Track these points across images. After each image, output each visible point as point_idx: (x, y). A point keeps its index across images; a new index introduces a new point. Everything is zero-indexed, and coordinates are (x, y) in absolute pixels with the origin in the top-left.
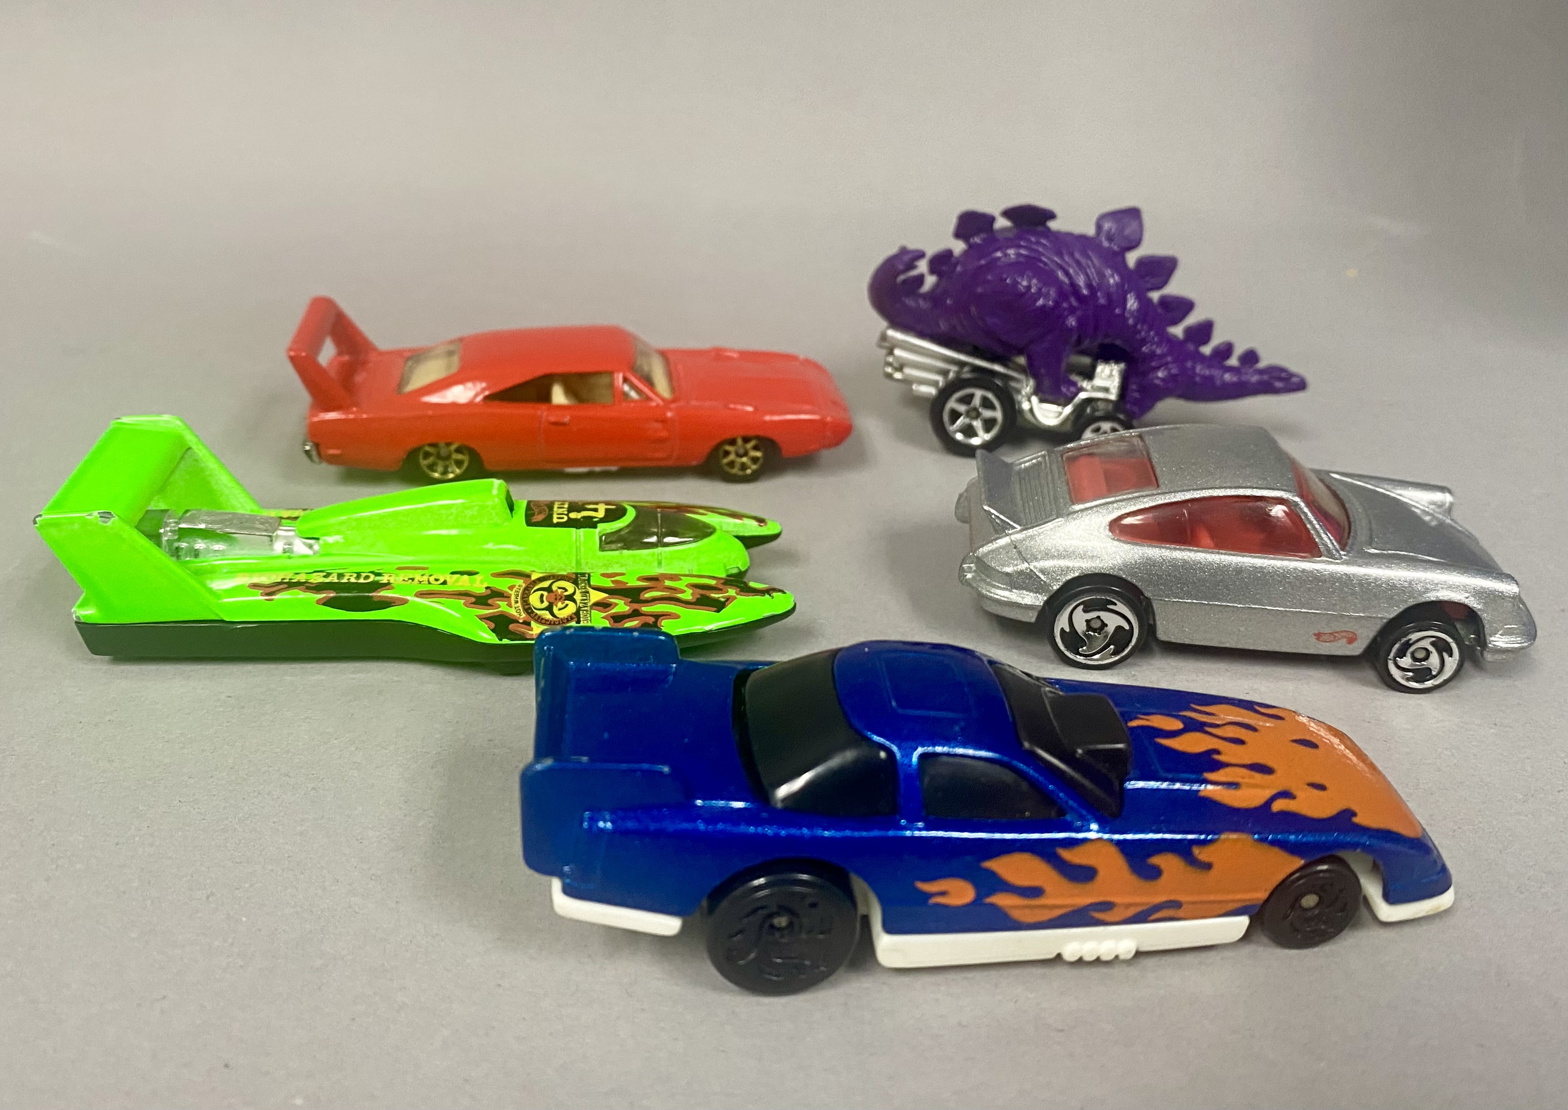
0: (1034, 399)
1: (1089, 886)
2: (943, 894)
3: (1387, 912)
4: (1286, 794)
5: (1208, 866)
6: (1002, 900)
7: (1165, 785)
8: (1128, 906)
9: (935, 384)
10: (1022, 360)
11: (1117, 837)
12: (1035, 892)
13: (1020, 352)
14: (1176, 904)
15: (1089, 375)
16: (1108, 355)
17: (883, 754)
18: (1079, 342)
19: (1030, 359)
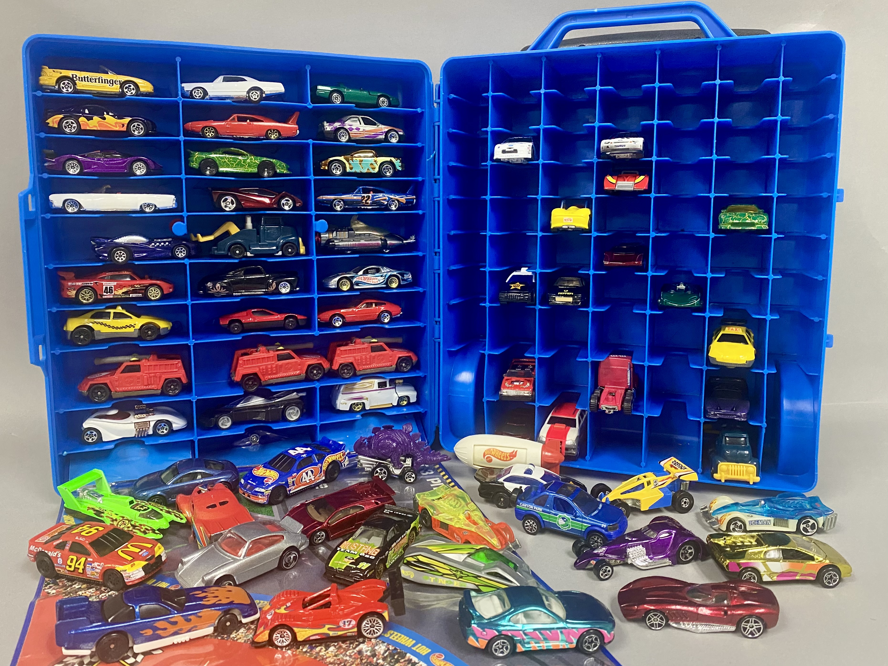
0: (393, 468)
1: (176, 626)
2: (146, 633)
3: (244, 621)
4: (220, 600)
5: (201, 617)
6: (159, 632)
7: (195, 603)
8: (186, 628)
9: (370, 467)
10: (389, 460)
11: (181, 614)
12: (165, 629)
13: (389, 458)
14: (196, 627)
15: (405, 461)
16: (407, 456)
17: (131, 608)
18: (402, 454)
19: (391, 459)
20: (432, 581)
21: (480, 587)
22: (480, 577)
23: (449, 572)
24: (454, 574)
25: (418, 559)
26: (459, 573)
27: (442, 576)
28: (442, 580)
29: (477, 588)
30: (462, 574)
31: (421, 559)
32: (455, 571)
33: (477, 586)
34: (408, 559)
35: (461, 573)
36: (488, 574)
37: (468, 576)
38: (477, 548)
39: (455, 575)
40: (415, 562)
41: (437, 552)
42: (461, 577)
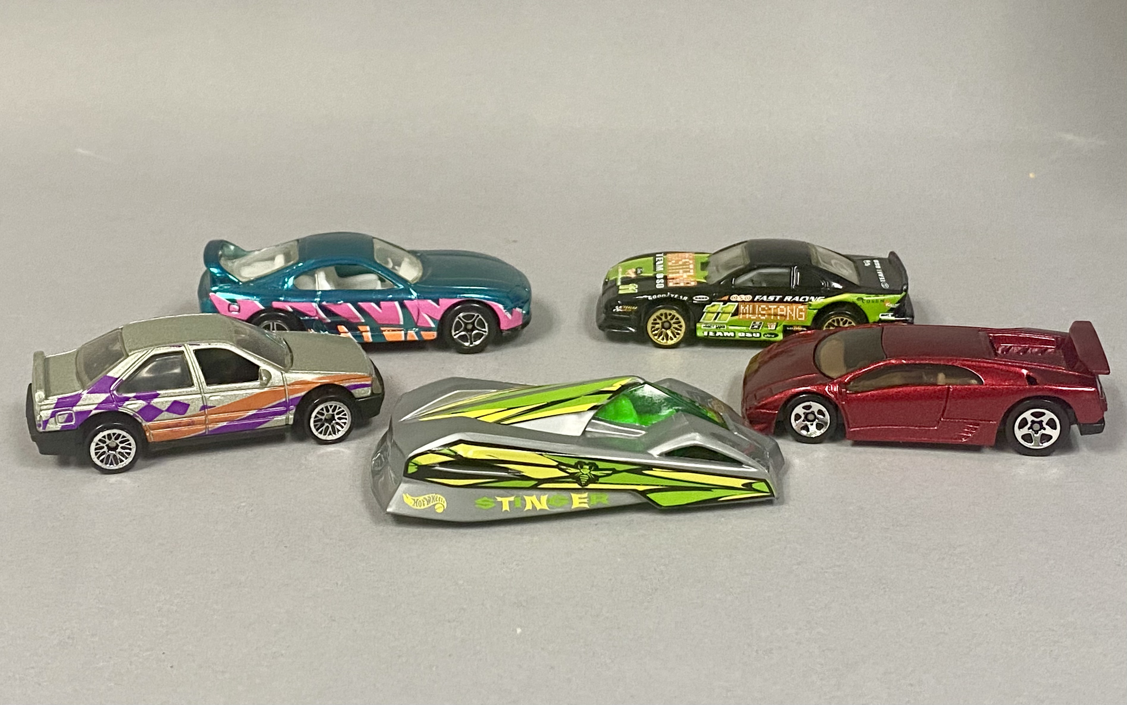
20: (506, 507)
21: (651, 496)
22: (650, 467)
23: (557, 473)
24: (572, 475)
25: (456, 455)
26: (586, 470)
27: (534, 487)
28: (534, 498)
29: (645, 500)
30: (597, 469)
31: (463, 450)
32: (575, 467)
33: (643, 493)
34: (422, 460)
35: (594, 466)
36: (670, 454)
37: (615, 471)
38: (614, 389)
39: (575, 478)
40: (442, 464)
41: (498, 422)
42: (595, 480)
